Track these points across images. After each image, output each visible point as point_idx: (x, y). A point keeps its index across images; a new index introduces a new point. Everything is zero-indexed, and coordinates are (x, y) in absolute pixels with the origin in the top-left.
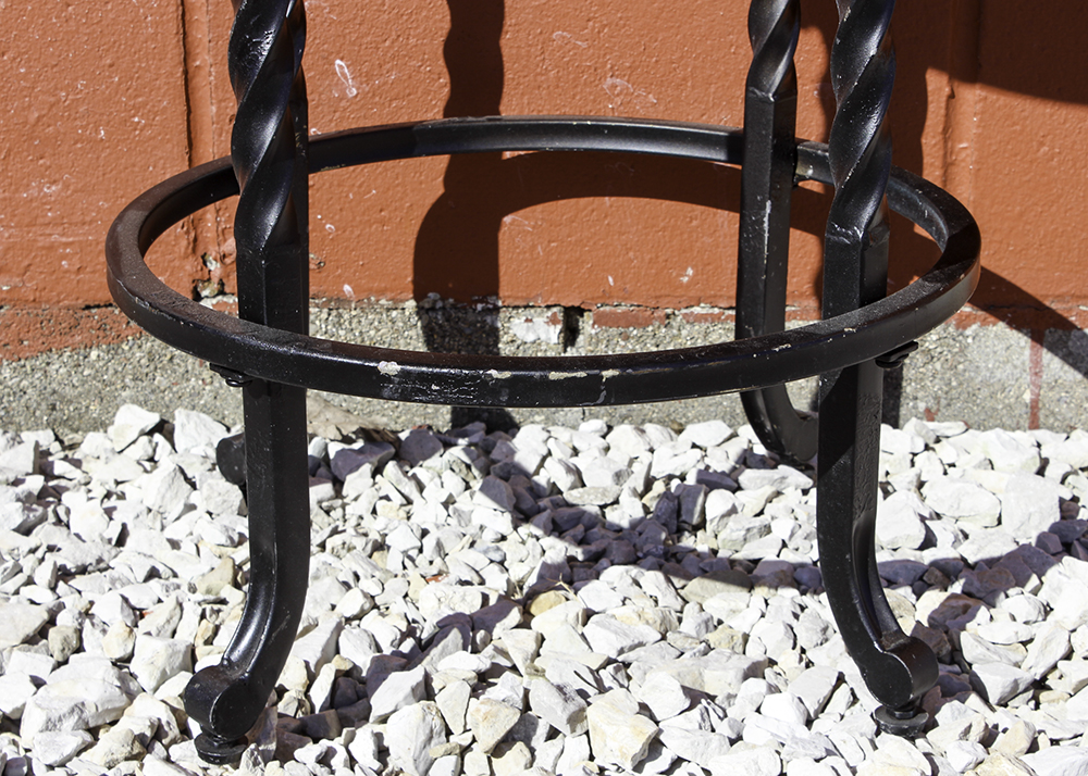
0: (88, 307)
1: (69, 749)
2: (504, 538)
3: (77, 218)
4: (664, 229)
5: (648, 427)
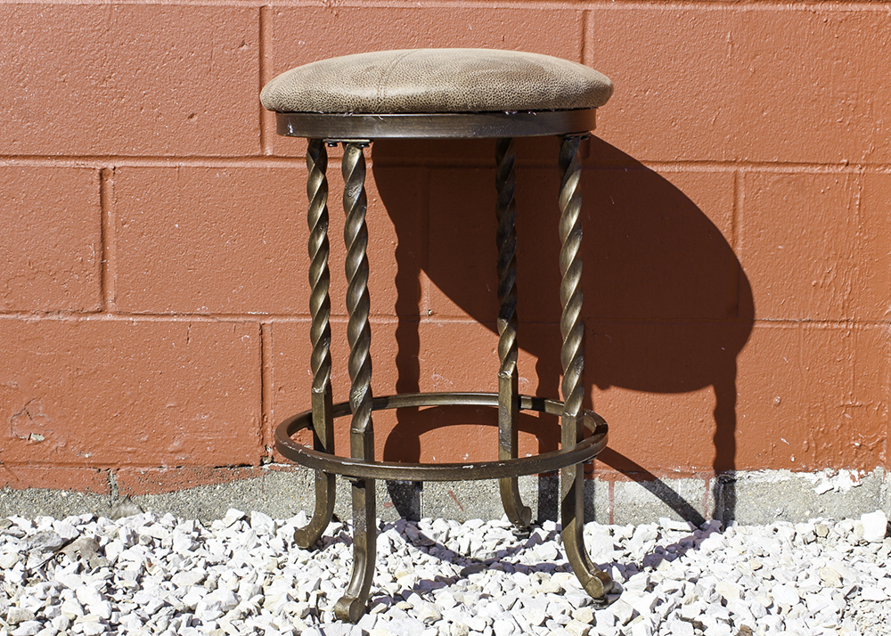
0: (217, 467)
1: (216, 616)
2: (387, 556)
3: (215, 429)
4: (456, 437)
5: (449, 521)
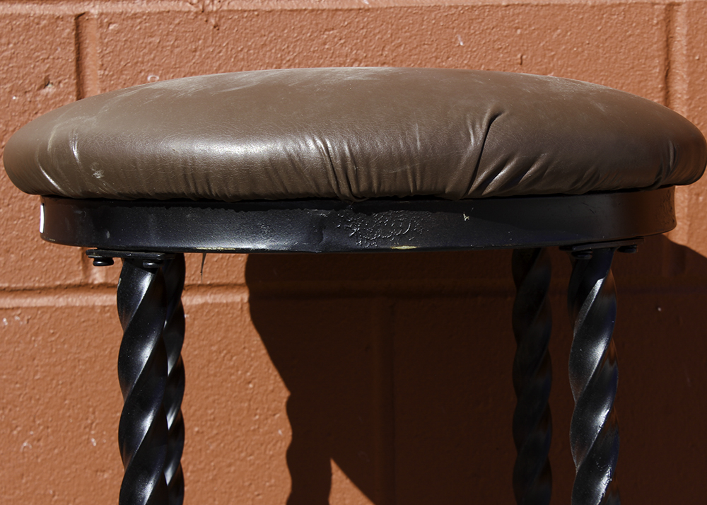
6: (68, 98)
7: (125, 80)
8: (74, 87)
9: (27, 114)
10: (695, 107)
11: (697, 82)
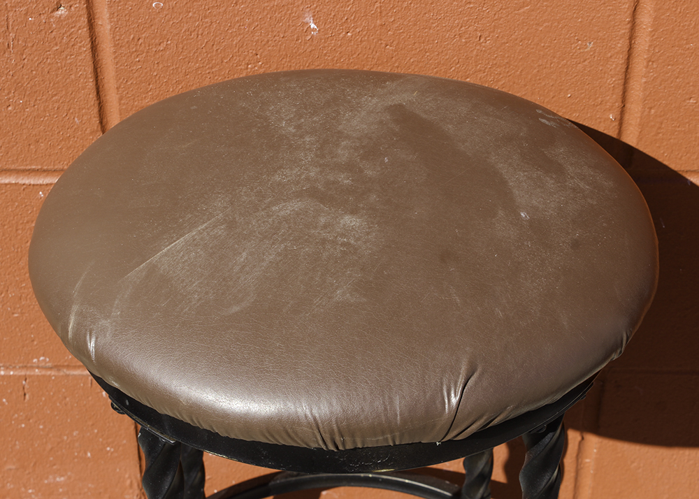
6: (79, 20)
7: (132, 6)
8: (85, 11)
9: (43, 32)
10: (657, 38)
11: (662, 17)
